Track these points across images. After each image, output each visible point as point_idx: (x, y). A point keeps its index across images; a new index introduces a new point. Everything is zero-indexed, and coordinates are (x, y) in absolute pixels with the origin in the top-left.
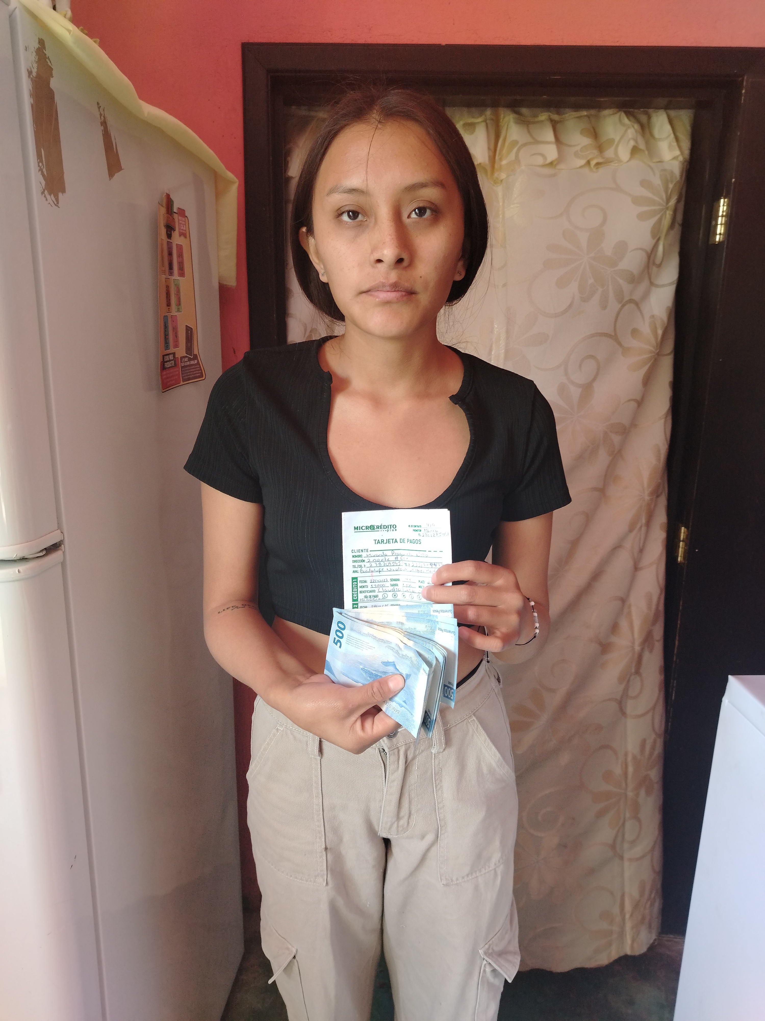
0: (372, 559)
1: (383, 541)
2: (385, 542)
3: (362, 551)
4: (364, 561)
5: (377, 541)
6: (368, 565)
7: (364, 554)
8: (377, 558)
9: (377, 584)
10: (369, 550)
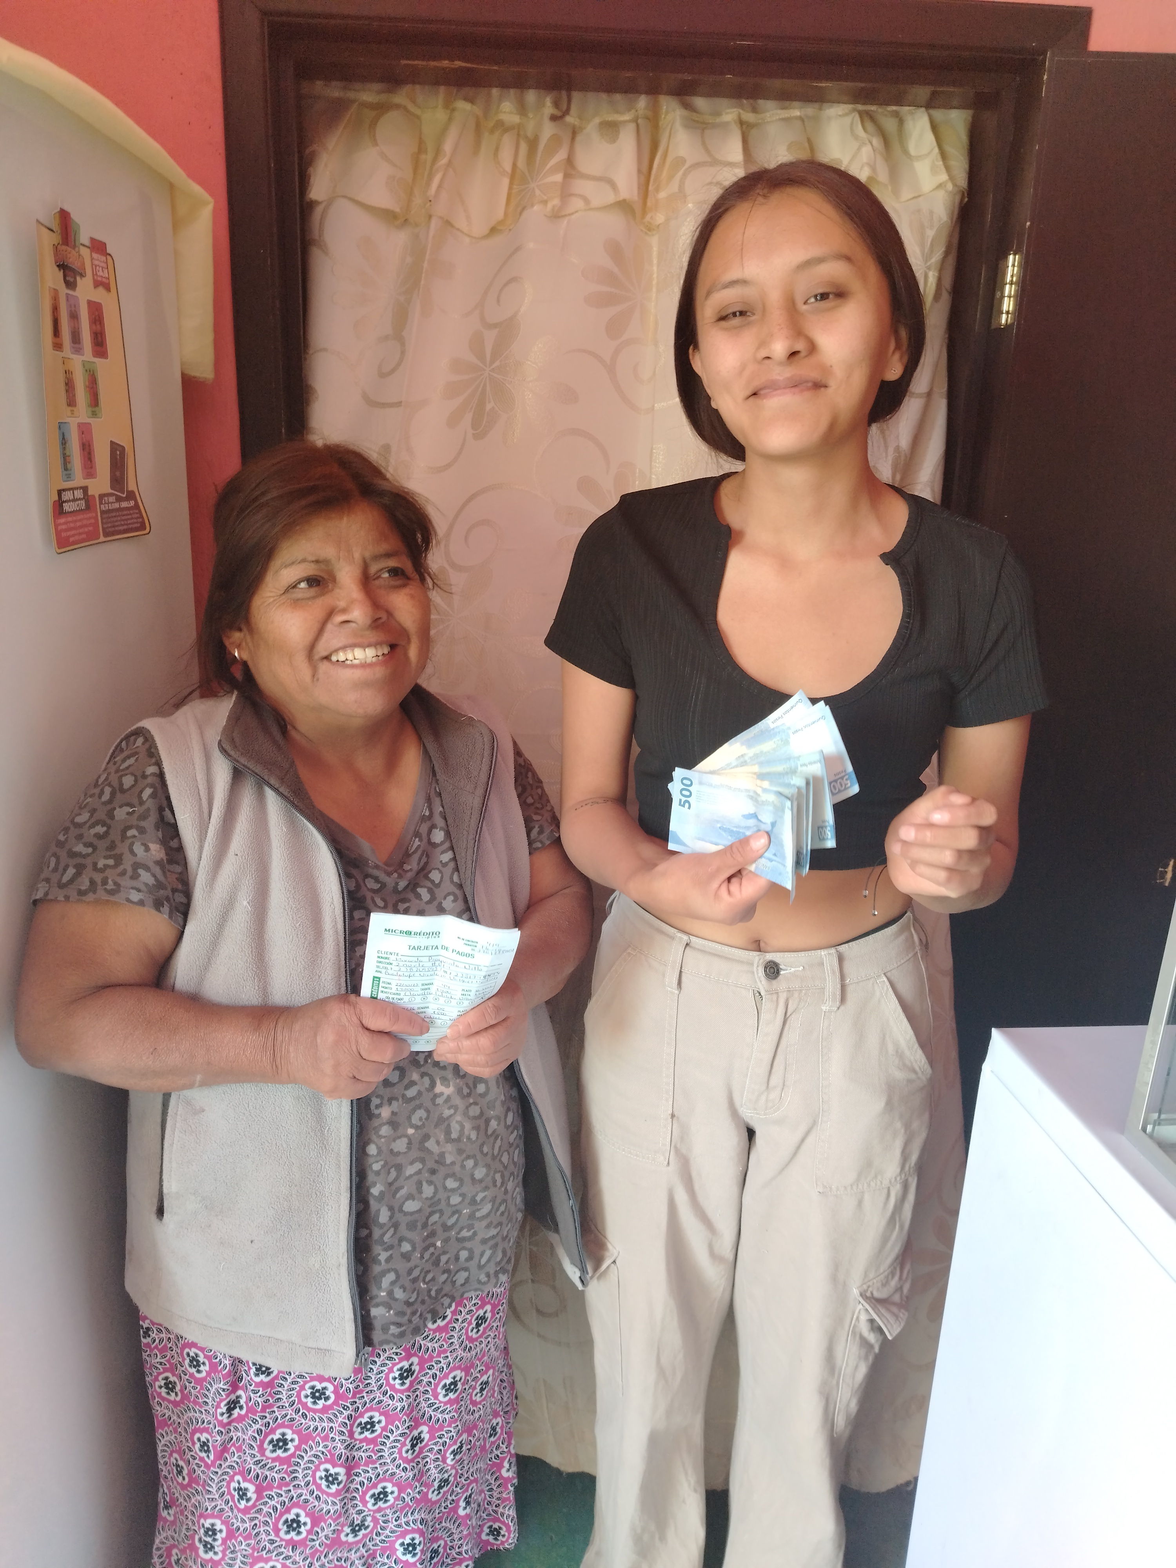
0: (401, 964)
1: (419, 948)
2: (422, 948)
3: (391, 954)
4: (391, 964)
5: (411, 948)
6: (397, 968)
7: (392, 958)
8: (408, 964)
9: (404, 988)
10: (399, 955)
